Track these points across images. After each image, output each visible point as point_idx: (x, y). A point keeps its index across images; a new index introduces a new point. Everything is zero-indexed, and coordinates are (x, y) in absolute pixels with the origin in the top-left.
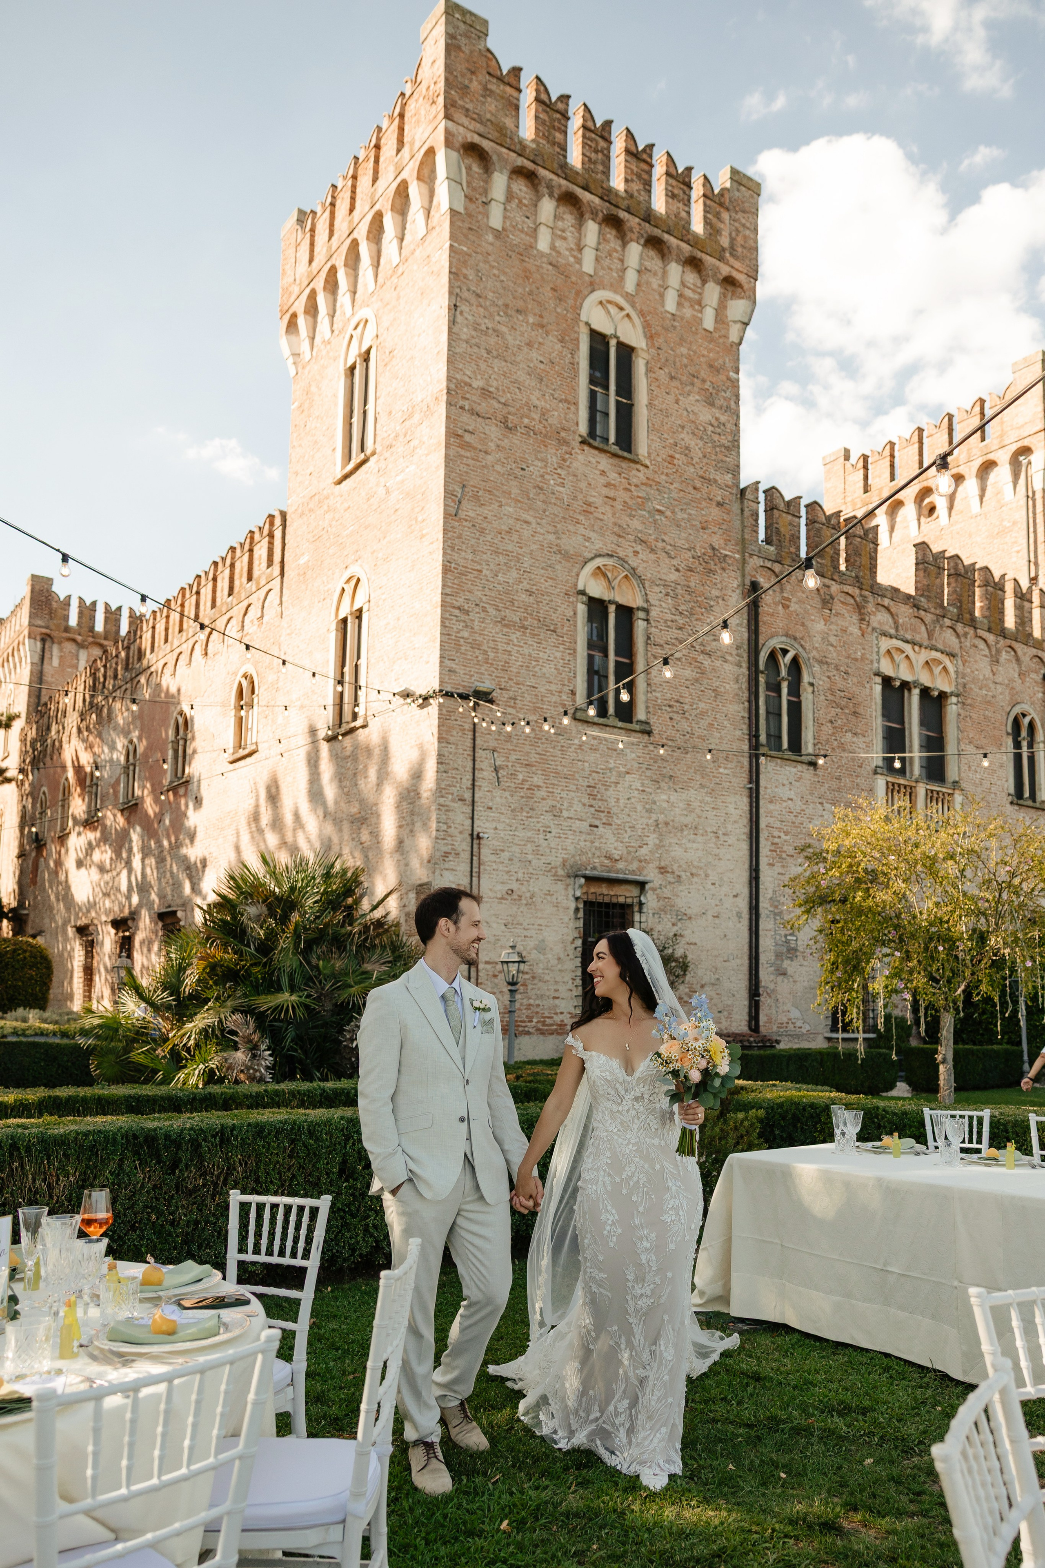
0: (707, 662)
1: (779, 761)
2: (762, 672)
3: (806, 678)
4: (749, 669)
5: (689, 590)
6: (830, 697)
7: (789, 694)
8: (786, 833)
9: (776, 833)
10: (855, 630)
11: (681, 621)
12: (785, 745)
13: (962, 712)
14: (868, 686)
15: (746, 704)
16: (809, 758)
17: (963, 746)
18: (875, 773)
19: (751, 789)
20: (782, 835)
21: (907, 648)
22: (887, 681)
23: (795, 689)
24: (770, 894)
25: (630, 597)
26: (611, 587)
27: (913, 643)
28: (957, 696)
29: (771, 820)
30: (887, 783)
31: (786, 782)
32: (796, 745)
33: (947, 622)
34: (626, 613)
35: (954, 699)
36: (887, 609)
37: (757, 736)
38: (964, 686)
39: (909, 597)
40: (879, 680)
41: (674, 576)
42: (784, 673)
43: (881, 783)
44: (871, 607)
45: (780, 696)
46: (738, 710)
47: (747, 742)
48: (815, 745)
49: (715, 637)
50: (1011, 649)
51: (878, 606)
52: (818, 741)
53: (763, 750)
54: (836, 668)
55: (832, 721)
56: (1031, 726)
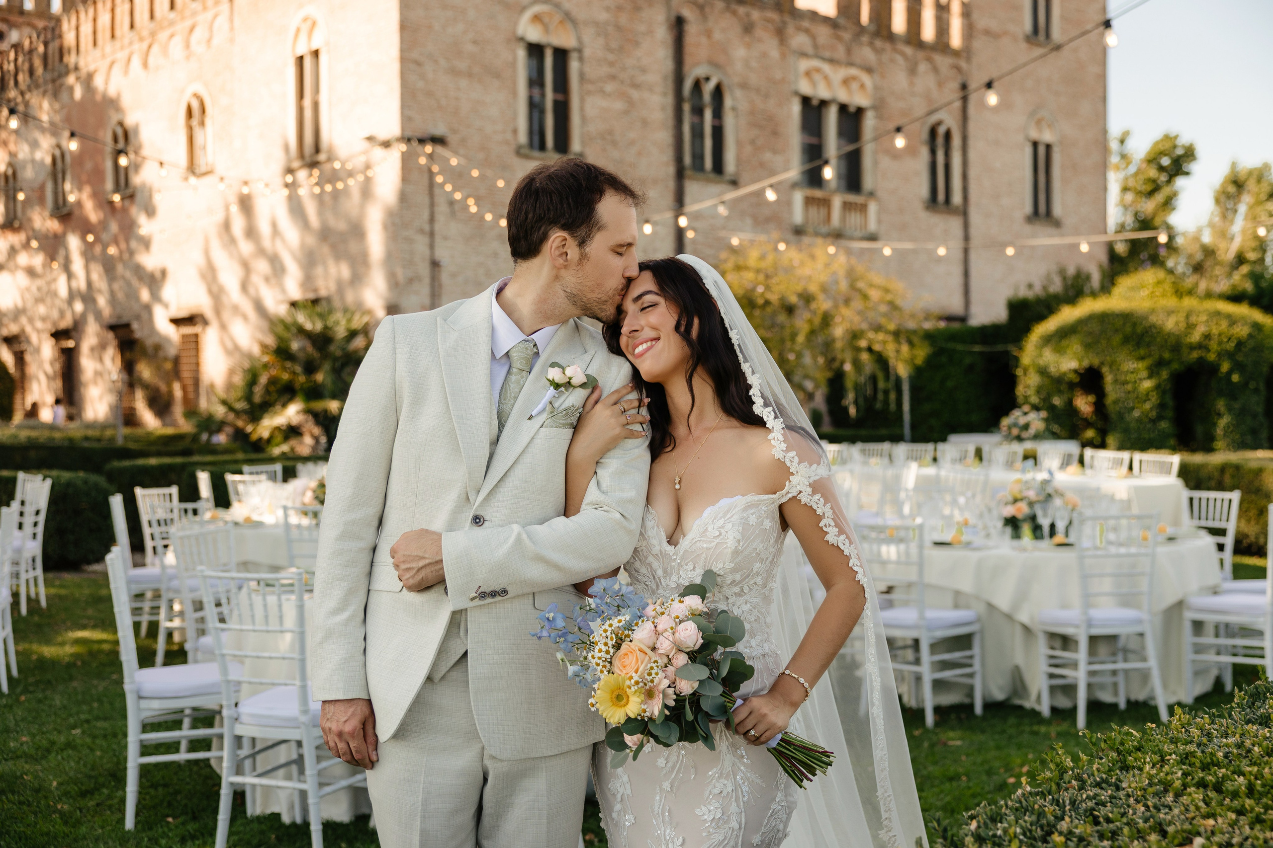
0: (635, 94)
1: (703, 182)
2: (687, 100)
3: (728, 102)
4: (675, 97)
5: (618, 28)
6: (751, 120)
7: (713, 118)
10: (774, 53)
11: (611, 57)
12: (709, 167)
13: (878, 124)
14: (787, 106)
15: (672, 131)
16: (731, 177)
17: (879, 158)
18: (794, 187)
19: (676, 209)
21: (826, 67)
22: (806, 101)
23: (718, 113)
25: (564, 39)
26: (546, 29)
27: (831, 61)
28: (874, 109)
29: (696, 237)
30: (805, 196)
32: (718, 167)
33: (865, 39)
34: (561, 55)
35: (870, 113)
36: (807, 31)
37: (682, 160)
38: (882, 99)
39: (826, 20)
40: (798, 100)
41: (603, 16)
42: (707, 97)
43: (799, 196)
44: (790, 30)
45: (703, 121)
46: (664, 136)
47: (673, 166)
48: (736, 165)
49: (644, 70)
50: (929, 60)
51: (799, 29)
52: (739, 161)
53: (688, 173)
54: (758, 91)
55: (753, 142)
56: (948, 135)
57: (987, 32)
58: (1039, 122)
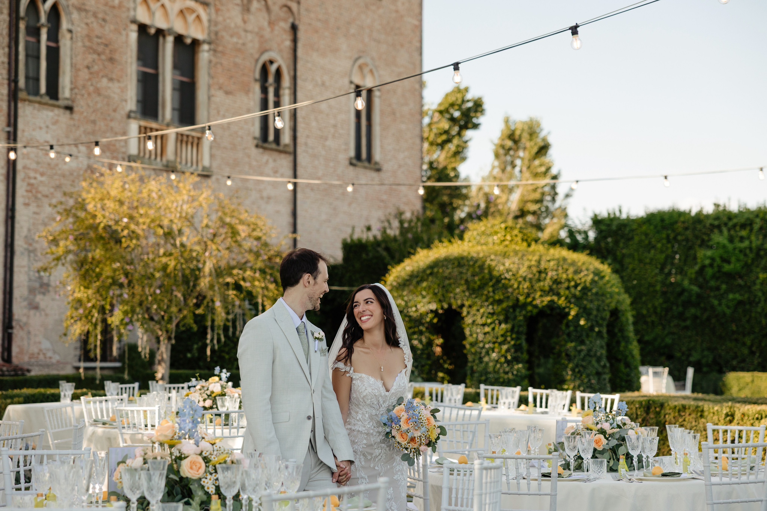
1: (37, 105)
2: (23, 19)
3: (65, 25)
4: (10, 15)
6: (88, 44)
7: (49, 39)
8: (42, 174)
9: (32, 174)
12: (43, 89)
13: (214, 59)
14: (124, 33)
15: (7, 50)
16: (66, 103)
17: (213, 92)
18: (129, 117)
19: (9, 133)
20: (38, 176)
22: (143, 28)
23: (54, 35)
24: (25, 232)
28: (209, 43)
29: (27, 162)
30: (140, 127)
31: (43, 125)
32: (53, 91)
35: (205, 47)
37: (16, 81)
38: (216, 33)
40: (135, 27)
42: (43, 19)
43: (134, 126)
45: (39, 41)
47: (6, 86)
48: (72, 89)
52: (73, 87)
53: (22, 95)
54: (95, 15)
55: (89, 67)
56: (278, 73)
58: (361, 68)
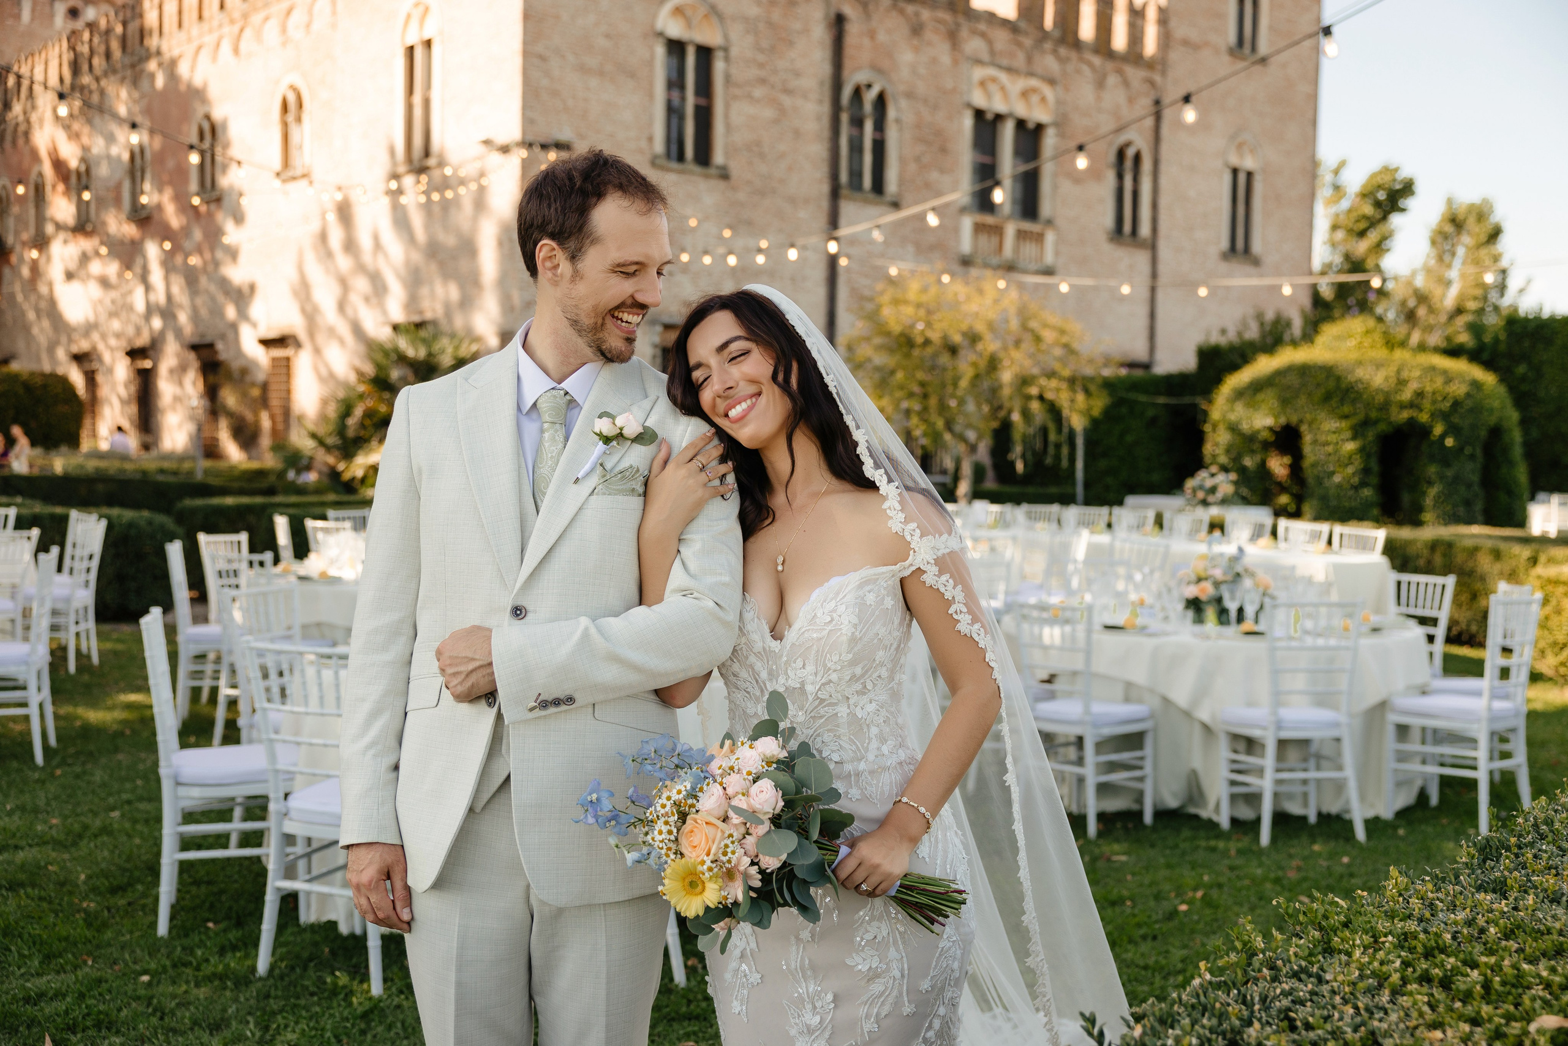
0: (787, 101)
1: (861, 203)
2: (845, 109)
3: (891, 113)
4: (832, 106)
5: (770, 27)
6: (917, 134)
7: (874, 130)
9: (855, 278)
10: (946, 59)
11: (761, 58)
12: (867, 185)
13: (1060, 142)
14: (958, 119)
15: (828, 144)
16: (892, 198)
17: (1058, 182)
18: (962, 212)
19: (830, 232)
21: (1003, 77)
22: (979, 114)
23: (880, 125)
25: (709, 36)
26: (690, 24)
27: (1010, 70)
28: (1056, 127)
29: (850, 264)
30: (975, 223)
32: (878, 186)
33: (1048, 46)
34: (705, 54)
35: (1051, 131)
36: (983, 35)
37: (838, 178)
38: (1064, 114)
39: (1006, 21)
40: (970, 114)
42: (868, 107)
43: (967, 223)
44: (964, 33)
45: (863, 133)
46: (819, 150)
47: (827, 184)
48: (899, 184)
49: (797, 74)
50: (1120, 72)
51: (974, 32)
52: (901, 182)
53: (844, 192)
54: (925, 101)
55: (917, 159)
56: (1137, 158)
57: (1186, 43)
58: (1240, 146)
